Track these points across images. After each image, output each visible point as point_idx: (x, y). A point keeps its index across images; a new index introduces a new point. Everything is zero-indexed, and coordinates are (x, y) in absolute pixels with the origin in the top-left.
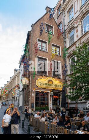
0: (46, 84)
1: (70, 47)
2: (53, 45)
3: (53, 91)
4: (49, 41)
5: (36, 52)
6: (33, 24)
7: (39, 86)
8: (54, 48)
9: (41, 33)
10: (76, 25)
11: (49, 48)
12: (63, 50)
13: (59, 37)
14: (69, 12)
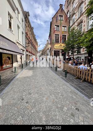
0: (58, 47)
1: (72, 25)
2: (63, 26)
3: (62, 50)
4: (61, 25)
5: (54, 32)
6: (53, 17)
7: (56, 48)
8: (63, 28)
9: (57, 21)
10: (76, 12)
11: (60, 29)
12: (68, 28)
13: (66, 21)
14: (73, 3)
